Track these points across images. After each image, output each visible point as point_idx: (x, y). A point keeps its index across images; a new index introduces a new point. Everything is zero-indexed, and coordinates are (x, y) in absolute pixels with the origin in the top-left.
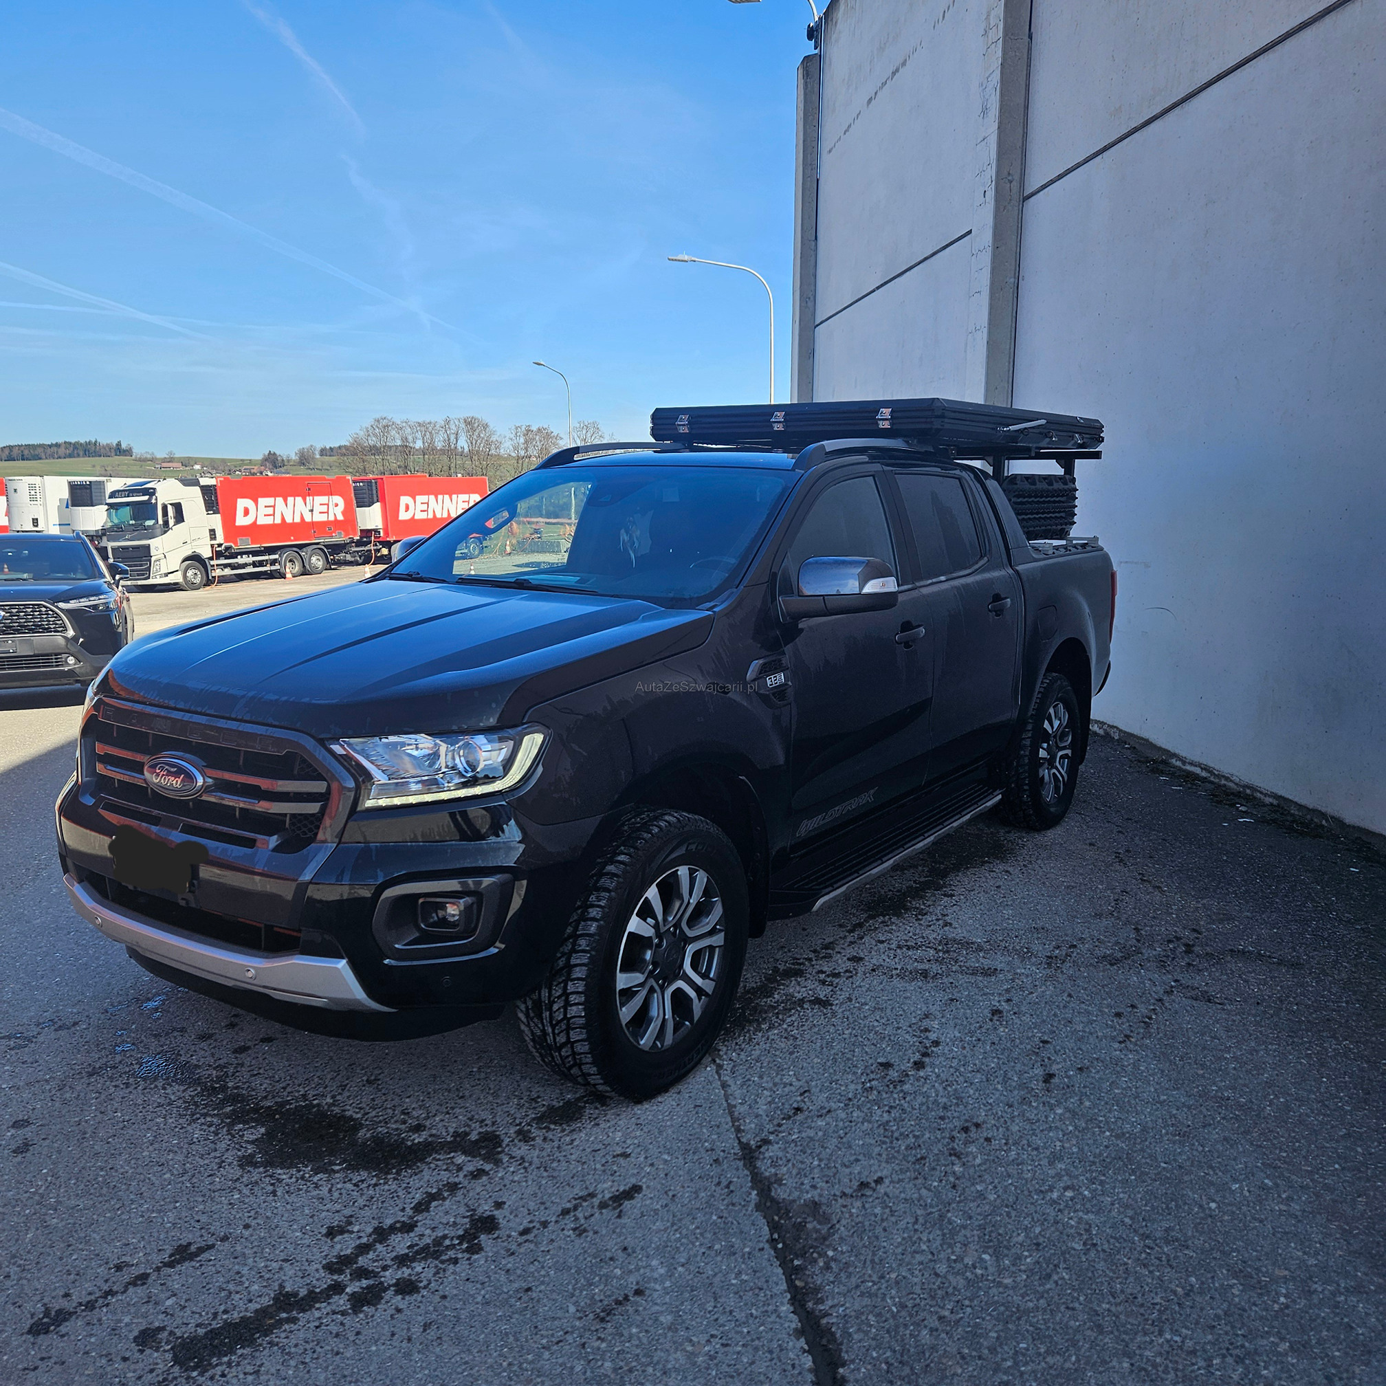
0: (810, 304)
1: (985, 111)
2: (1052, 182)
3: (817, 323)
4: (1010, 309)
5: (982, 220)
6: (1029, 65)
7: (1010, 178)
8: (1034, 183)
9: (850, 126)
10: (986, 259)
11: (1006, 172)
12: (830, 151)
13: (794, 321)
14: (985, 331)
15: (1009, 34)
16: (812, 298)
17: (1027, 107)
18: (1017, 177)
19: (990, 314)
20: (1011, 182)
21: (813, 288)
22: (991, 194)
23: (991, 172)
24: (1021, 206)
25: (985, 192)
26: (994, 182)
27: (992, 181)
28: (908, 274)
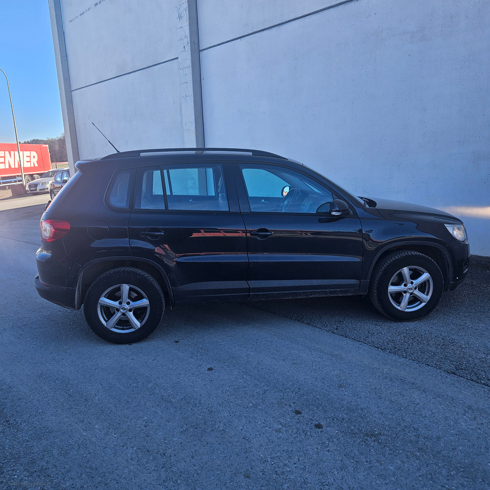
1: (180, 17)
3: (73, 89)
4: (199, 89)
5: (184, 57)
7: (194, 43)
9: (83, 13)
10: (189, 71)
11: (193, 41)
12: (71, 21)
13: (61, 89)
14: (192, 97)
16: (68, 80)
17: (197, 18)
18: (196, 42)
19: (193, 91)
21: (68, 75)
22: (188, 48)
23: (187, 40)
24: (199, 53)
25: (184, 47)
26: (189, 44)
27: (188, 43)
28: (133, 73)
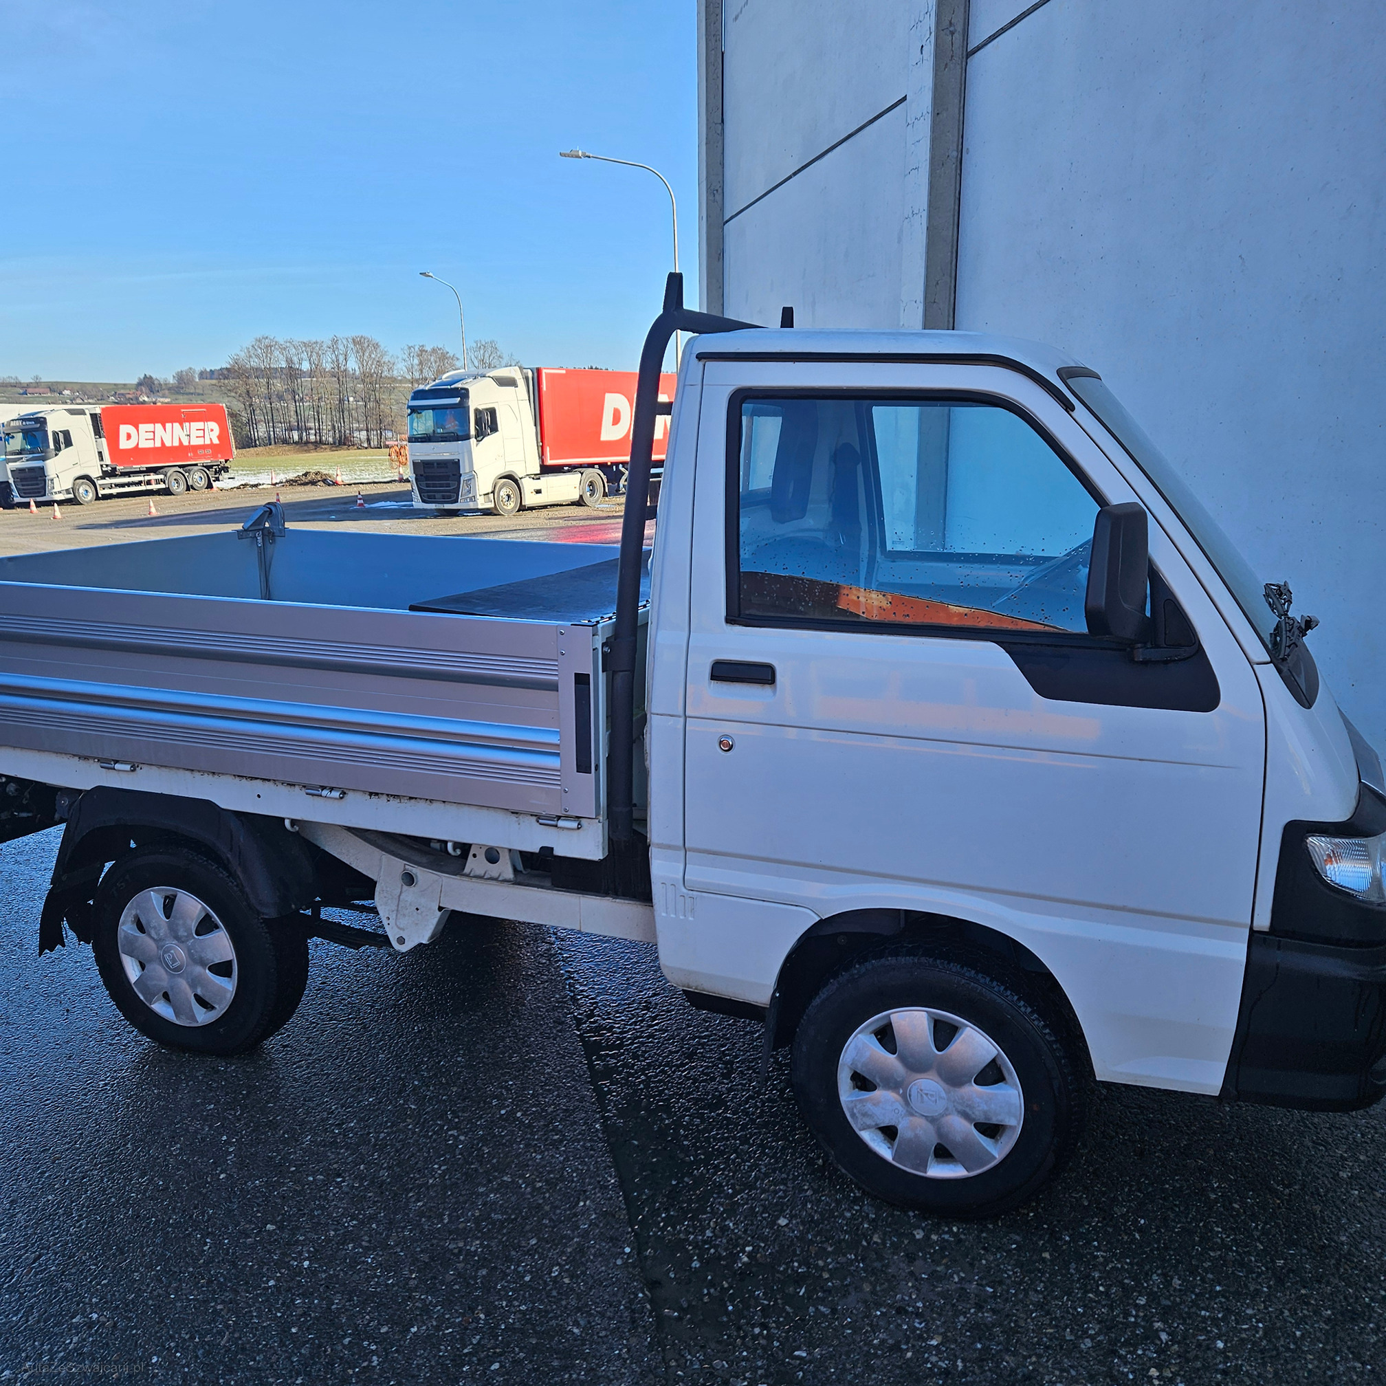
0: (718, 197)
2: (1003, 30)
3: (726, 218)
4: (953, 187)
5: (920, 82)
7: (952, 29)
8: (979, 33)
10: (924, 128)
11: (947, 22)
13: (700, 218)
14: (925, 214)
16: (720, 191)
18: (959, 28)
19: (930, 194)
20: (952, 33)
21: (721, 178)
22: (930, 49)
23: (931, 21)
24: (964, 63)
25: (922, 46)
26: (933, 34)
27: (931, 33)
28: (830, 154)
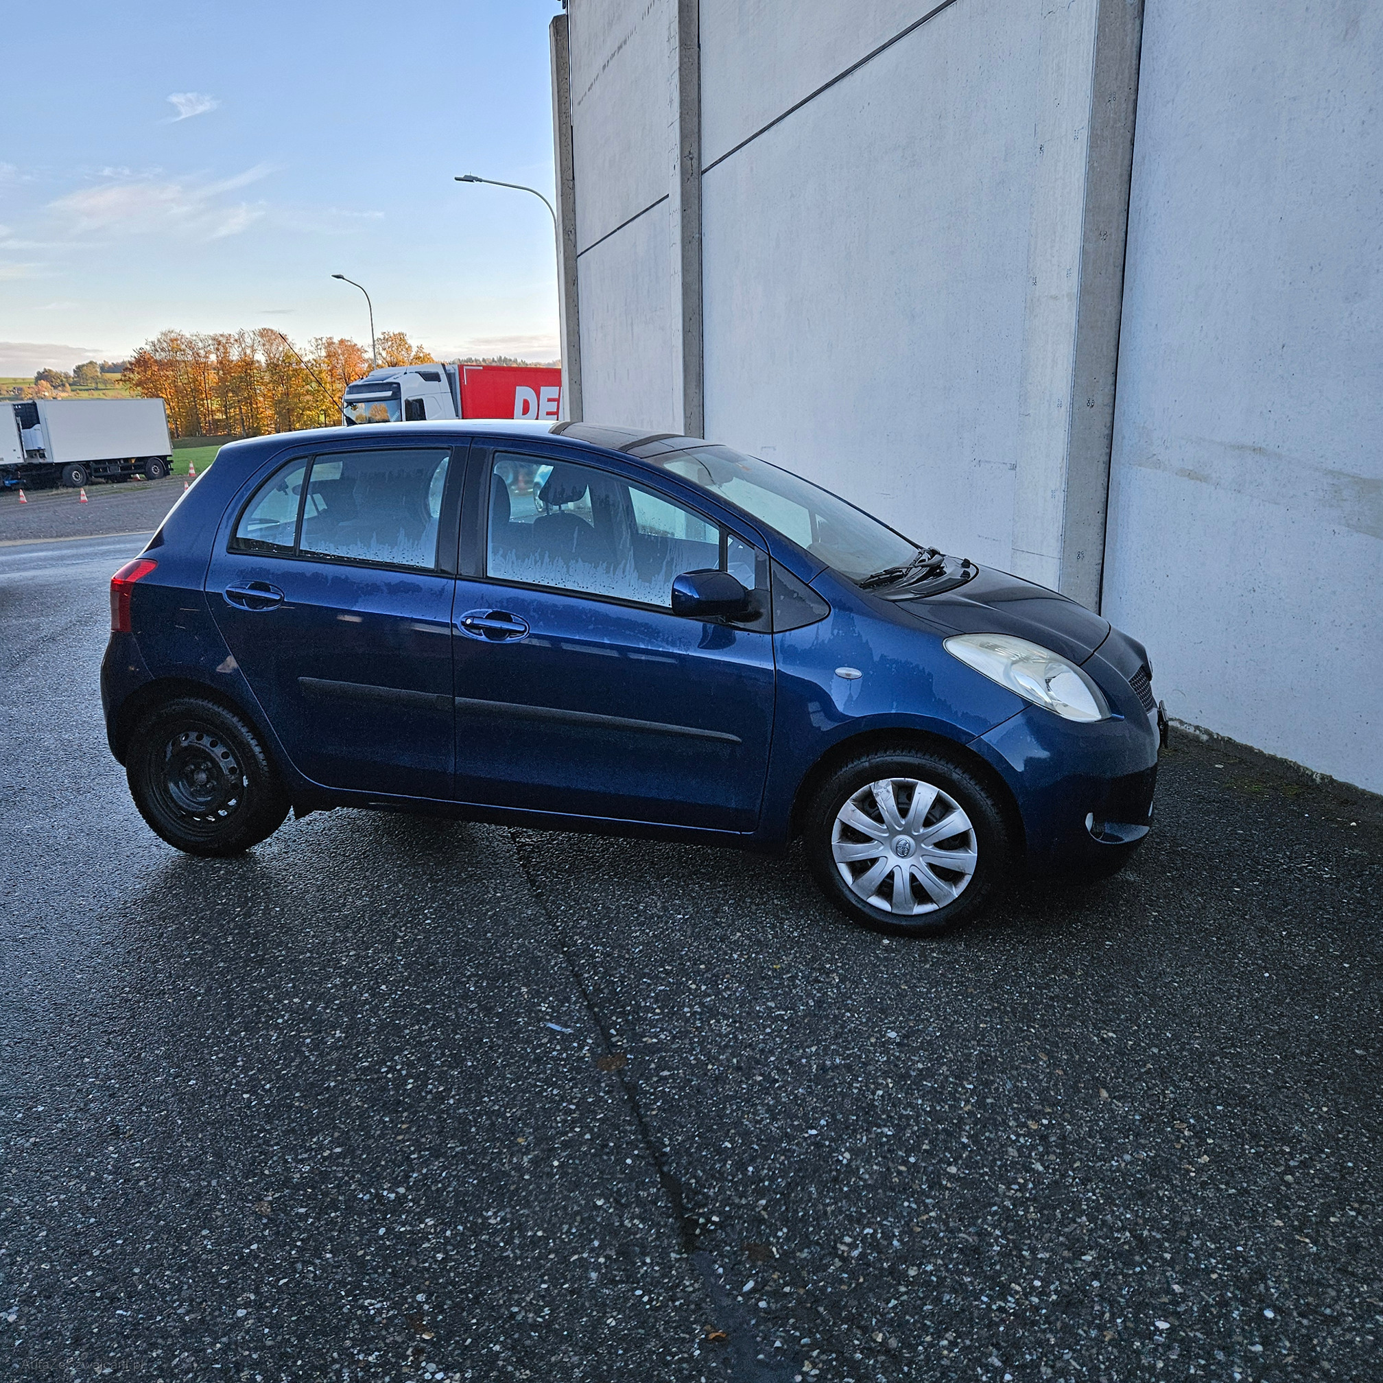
0: (572, 237)
1: (670, 102)
2: (717, 163)
3: (579, 253)
4: (697, 257)
5: (673, 186)
6: (699, 69)
7: (691, 156)
8: (706, 163)
9: (592, 85)
10: (677, 218)
11: (687, 153)
14: (680, 274)
15: (684, 44)
16: (573, 232)
17: (700, 101)
18: (696, 155)
19: (683, 262)
20: (692, 159)
21: (573, 223)
22: (678, 168)
23: (677, 151)
24: (700, 178)
25: (675, 166)
26: (679, 161)
27: (678, 158)
28: (637, 219)
